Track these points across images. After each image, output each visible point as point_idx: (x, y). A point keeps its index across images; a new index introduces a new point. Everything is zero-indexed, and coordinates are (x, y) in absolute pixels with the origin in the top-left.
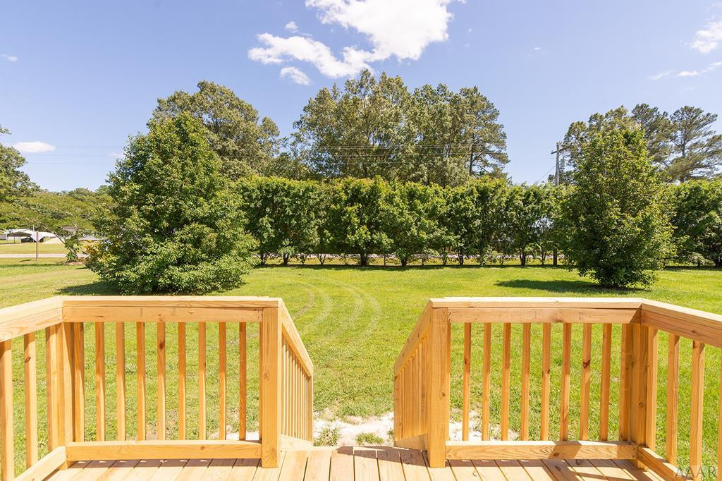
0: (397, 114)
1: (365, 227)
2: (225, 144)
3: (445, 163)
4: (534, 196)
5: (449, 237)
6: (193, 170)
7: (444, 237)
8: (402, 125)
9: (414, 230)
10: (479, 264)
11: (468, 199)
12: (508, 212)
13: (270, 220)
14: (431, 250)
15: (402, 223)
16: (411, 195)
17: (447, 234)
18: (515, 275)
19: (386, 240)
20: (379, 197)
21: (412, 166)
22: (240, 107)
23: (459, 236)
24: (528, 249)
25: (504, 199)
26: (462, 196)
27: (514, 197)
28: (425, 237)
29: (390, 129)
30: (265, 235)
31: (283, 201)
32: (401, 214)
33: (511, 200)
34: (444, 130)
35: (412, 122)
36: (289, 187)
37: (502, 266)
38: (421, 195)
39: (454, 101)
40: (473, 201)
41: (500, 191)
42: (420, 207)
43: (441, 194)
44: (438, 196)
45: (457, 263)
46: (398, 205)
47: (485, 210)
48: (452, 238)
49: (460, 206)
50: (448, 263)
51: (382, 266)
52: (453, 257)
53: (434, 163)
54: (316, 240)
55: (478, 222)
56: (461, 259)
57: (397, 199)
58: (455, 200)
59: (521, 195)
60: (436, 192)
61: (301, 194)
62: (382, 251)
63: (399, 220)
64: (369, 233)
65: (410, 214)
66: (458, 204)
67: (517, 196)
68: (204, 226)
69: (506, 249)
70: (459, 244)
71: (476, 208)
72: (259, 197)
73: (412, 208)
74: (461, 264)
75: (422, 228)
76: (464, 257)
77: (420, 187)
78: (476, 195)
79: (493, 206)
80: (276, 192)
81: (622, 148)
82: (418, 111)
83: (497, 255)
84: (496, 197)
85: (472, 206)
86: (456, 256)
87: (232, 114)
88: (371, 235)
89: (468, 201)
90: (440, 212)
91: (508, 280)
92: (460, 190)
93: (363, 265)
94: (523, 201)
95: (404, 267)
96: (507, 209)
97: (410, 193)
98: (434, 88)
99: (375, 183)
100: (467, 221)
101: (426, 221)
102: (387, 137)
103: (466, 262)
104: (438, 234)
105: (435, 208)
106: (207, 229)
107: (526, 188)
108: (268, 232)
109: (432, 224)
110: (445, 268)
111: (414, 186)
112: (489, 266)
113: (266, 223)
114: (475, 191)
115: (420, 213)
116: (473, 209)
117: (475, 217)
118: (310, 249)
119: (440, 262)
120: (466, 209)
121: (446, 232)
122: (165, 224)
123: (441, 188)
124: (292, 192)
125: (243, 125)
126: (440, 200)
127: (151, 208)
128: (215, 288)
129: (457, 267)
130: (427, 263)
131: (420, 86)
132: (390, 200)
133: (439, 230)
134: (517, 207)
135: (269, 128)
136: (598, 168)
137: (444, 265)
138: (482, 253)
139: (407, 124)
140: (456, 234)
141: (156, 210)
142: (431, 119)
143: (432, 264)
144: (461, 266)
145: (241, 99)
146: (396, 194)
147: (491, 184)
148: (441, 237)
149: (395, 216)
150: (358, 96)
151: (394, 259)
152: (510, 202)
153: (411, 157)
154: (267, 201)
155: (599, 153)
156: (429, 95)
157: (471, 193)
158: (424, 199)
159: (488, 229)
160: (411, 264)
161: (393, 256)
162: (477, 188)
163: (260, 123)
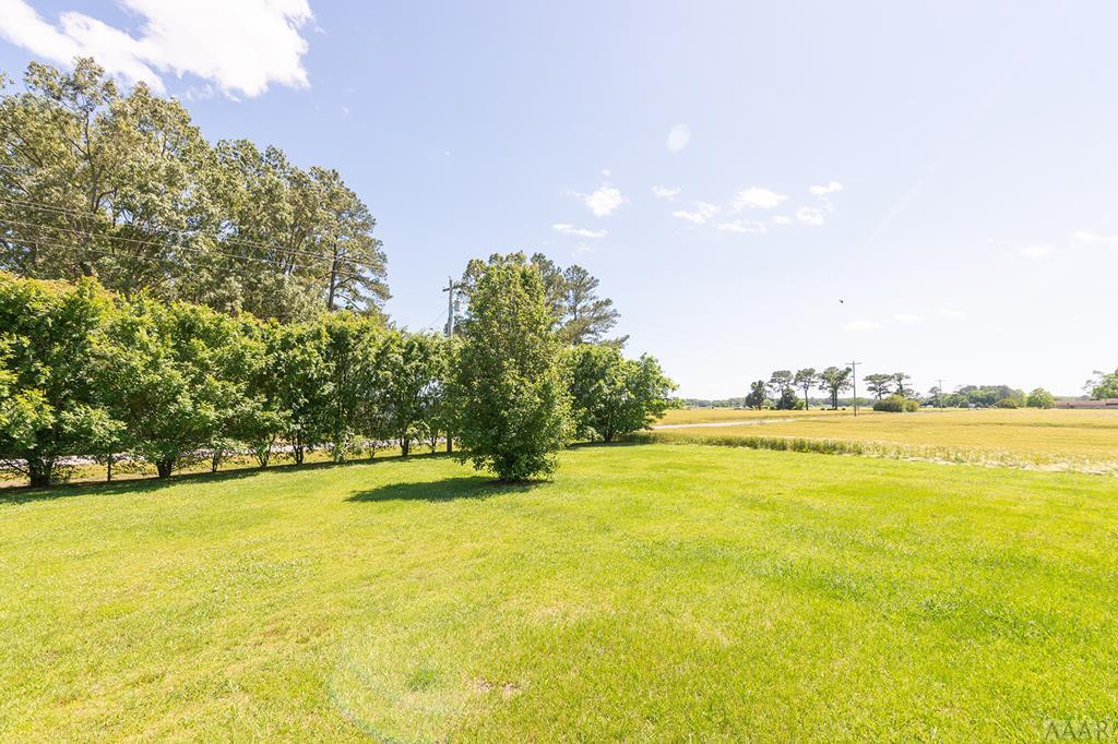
0: (172, 171)
1: (38, 395)
3: (280, 284)
4: (417, 349)
5: (268, 414)
7: (258, 413)
8: (187, 195)
9: (185, 401)
10: (332, 459)
11: (310, 347)
12: (379, 372)
14: (229, 442)
15: (154, 386)
16: (186, 329)
17: (267, 407)
18: (388, 476)
19: (101, 422)
20: (90, 325)
21: (206, 276)
23: (289, 413)
24: (411, 430)
25: (374, 350)
26: (300, 340)
27: (388, 347)
28: (211, 413)
29: (154, 196)
32: (154, 365)
33: (384, 353)
34: (280, 225)
35: (206, 193)
37: (372, 461)
38: (207, 330)
39: (298, 181)
40: (319, 349)
41: (367, 337)
42: (205, 354)
43: (257, 333)
44: (248, 336)
45: (292, 461)
46: (144, 347)
47: (342, 368)
48: (274, 415)
49: (295, 357)
50: (272, 462)
51: (103, 483)
52: (281, 449)
53: (259, 281)
55: (329, 388)
56: (298, 454)
57: (142, 334)
58: (286, 345)
59: (400, 346)
60: (247, 330)
62: (102, 451)
63: (144, 379)
64: (48, 408)
65: (178, 368)
66: (290, 352)
67: (393, 347)
69: (379, 432)
70: (292, 426)
71: (325, 361)
73: (184, 355)
74: (299, 462)
75: (207, 396)
76: (305, 449)
77: (207, 315)
78: (326, 339)
79: (355, 360)
81: (519, 290)
82: (223, 179)
83: (362, 441)
84: (360, 346)
85: (317, 358)
86: (290, 448)
88: (56, 414)
89: (309, 350)
90: (250, 366)
91: (374, 487)
92: (296, 329)
93: (44, 484)
94: (404, 355)
95: (165, 478)
96: (378, 366)
97: (182, 324)
98: (261, 150)
99: (81, 293)
100: (310, 385)
101: (216, 384)
102: (148, 212)
103: (308, 458)
104: (247, 406)
105: (239, 357)
107: (408, 335)
109: (232, 388)
110: (263, 475)
111: (193, 311)
112: (349, 463)
114: (324, 332)
115: (205, 368)
116: (318, 365)
117: (325, 379)
119: (254, 462)
120: (305, 364)
121: (263, 404)
123: (259, 321)
126: (251, 343)
129: (290, 468)
130: (224, 467)
131: (233, 137)
132: (125, 334)
133: (247, 399)
134: (395, 365)
136: (493, 313)
137: (264, 468)
138: (337, 440)
139: (196, 194)
140: (287, 405)
142: (252, 199)
143: (240, 467)
144: (300, 465)
146: (142, 323)
147: (353, 326)
148: (251, 415)
149: (133, 369)
150: (67, 106)
151: (135, 464)
152: (382, 354)
153: (207, 260)
155: (494, 292)
156: (247, 157)
157: (318, 335)
158: (214, 338)
159: (348, 397)
160: (185, 471)
161: (125, 458)
162: (329, 329)
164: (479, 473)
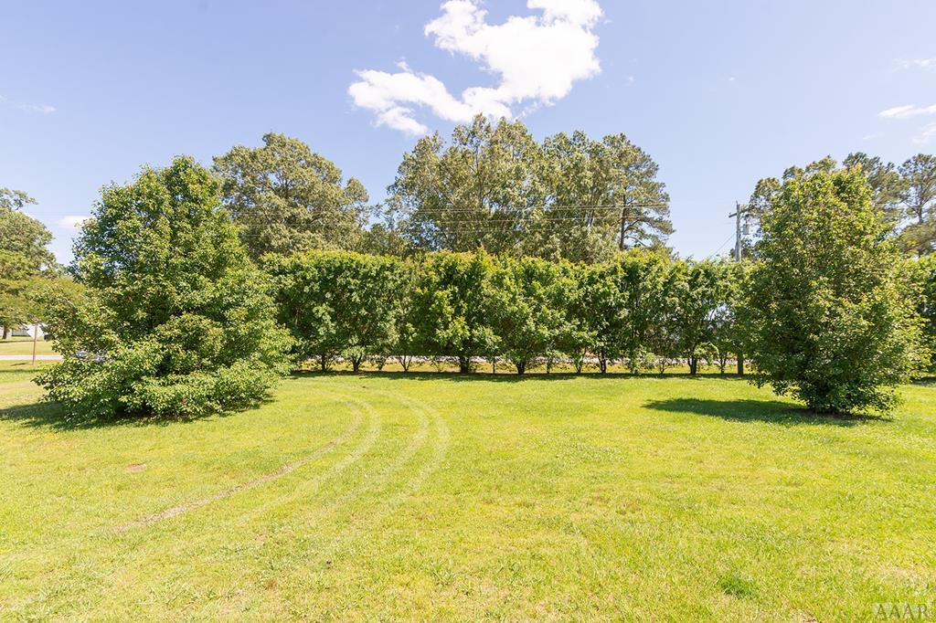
0: (518, 170)
1: (462, 319)
2: (295, 211)
3: (584, 234)
4: (702, 276)
5: (581, 333)
6: (190, 237)
7: (574, 333)
8: (526, 184)
9: (531, 323)
10: (629, 371)
11: (609, 280)
12: (667, 298)
13: (329, 309)
14: (557, 353)
15: (514, 313)
16: (529, 275)
17: (580, 328)
18: (679, 390)
19: (489, 336)
20: (482, 277)
21: (538, 237)
22: (316, 164)
23: (595, 333)
24: (698, 351)
25: (662, 280)
26: (602, 276)
27: (674, 276)
28: (546, 332)
29: (509, 190)
30: (321, 331)
31: (349, 283)
32: (513, 300)
33: (670, 282)
34: (583, 190)
35: (538, 180)
36: (358, 264)
37: (662, 376)
38: (541, 274)
39: (595, 152)
40: (616, 282)
41: (655, 268)
42: (540, 291)
43: (571, 273)
44: (567, 277)
45: (598, 370)
46: (508, 289)
47: (634, 297)
48: (585, 335)
49: (598, 290)
50: (584, 370)
51: (491, 374)
52: (590, 361)
53: (570, 235)
54: (394, 337)
55: (624, 313)
56: (602, 364)
57: (506, 281)
58: (592, 281)
59: (686, 274)
60: (565, 272)
61: (374, 274)
62: (490, 355)
63: (509, 309)
64: (467, 327)
65: (526, 301)
66: (595, 286)
67: (679, 275)
68: (202, 317)
69: (669, 352)
70: (598, 343)
71: (621, 292)
72: (317, 279)
73: (529, 292)
74: (604, 371)
75: (542, 320)
76: (607, 362)
77: (541, 264)
78: (621, 274)
79: (645, 289)
80: (339, 271)
81: (832, 199)
82: (546, 165)
83: (654, 359)
84: (650, 277)
85: (615, 289)
86: (596, 360)
87: (305, 174)
88: (470, 331)
89: (609, 283)
90: (568, 298)
91: (666, 398)
92: (598, 268)
93: (466, 373)
94: (689, 282)
95: (520, 376)
96: (665, 293)
97: (527, 272)
98: (570, 136)
99: (477, 258)
100: (610, 311)
101: (548, 311)
102: (506, 200)
103: (610, 369)
104: (567, 328)
105: (561, 292)
106: (206, 322)
107: (693, 263)
108: (327, 326)
109: (558, 315)
110: (579, 379)
111: (533, 262)
112: (643, 376)
113: (323, 314)
114: (620, 268)
115: (541, 300)
116: (616, 295)
117: (620, 306)
118: (387, 351)
119: (573, 369)
120: (605, 295)
121: (578, 326)
122: (141, 314)
123: (573, 264)
124: (362, 271)
125: (319, 188)
126: (569, 281)
127: (118, 291)
128: (211, 411)
129: (596, 376)
130: (554, 370)
131: (552, 134)
132: (498, 281)
133: (567, 323)
134: (681, 291)
135: (356, 192)
136: (796, 230)
137: (579, 374)
138: (632, 355)
139: (531, 181)
140: (593, 327)
141: (127, 294)
142: (565, 175)
143: (563, 371)
144: (603, 374)
145: (320, 155)
146: (506, 273)
147: (643, 260)
148: (569, 335)
149: (504, 303)
150: (469, 148)
151: (506, 364)
152: (669, 283)
153: (539, 226)
154: (326, 284)
155: (796, 207)
156: (564, 145)
157: (615, 271)
158: (546, 279)
159: (639, 320)
160: (532, 371)
161: (501, 360)
162: (623, 265)
163: (344, 185)
164: (780, 398)
